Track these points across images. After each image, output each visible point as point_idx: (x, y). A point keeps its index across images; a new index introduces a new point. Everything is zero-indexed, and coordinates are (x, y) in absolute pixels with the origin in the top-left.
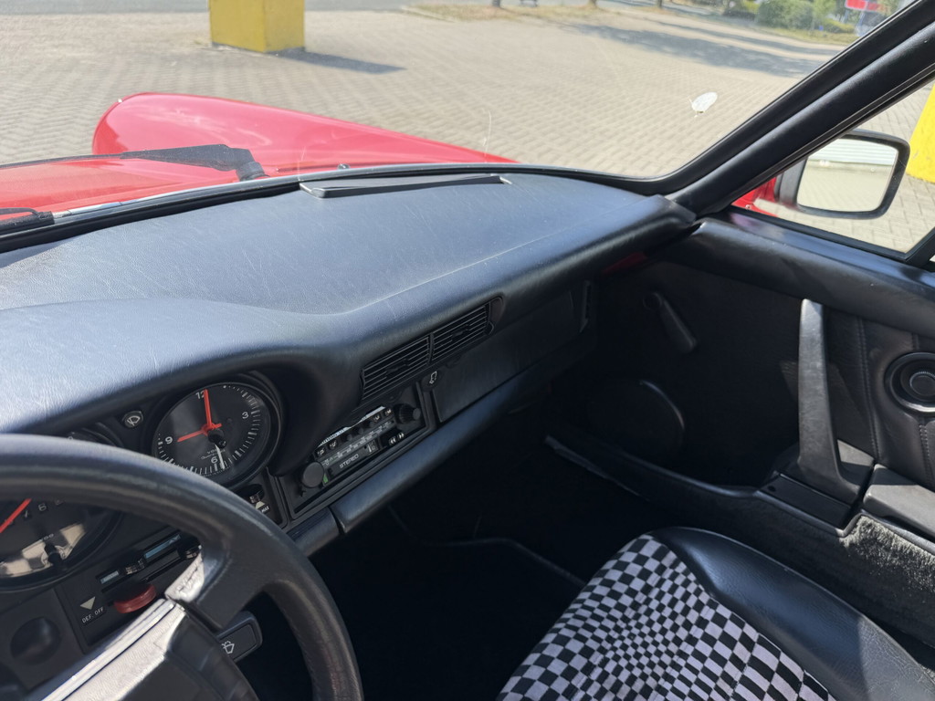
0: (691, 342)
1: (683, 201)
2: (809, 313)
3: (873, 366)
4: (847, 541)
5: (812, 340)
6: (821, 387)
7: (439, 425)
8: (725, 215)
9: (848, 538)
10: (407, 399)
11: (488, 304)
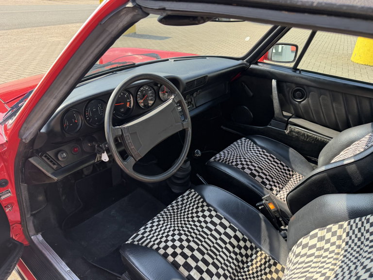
0: (252, 94)
1: (247, 61)
2: (274, 82)
3: (289, 92)
4: (287, 133)
5: (274, 88)
6: (277, 98)
7: (196, 107)
8: (256, 63)
9: (287, 132)
10: (190, 100)
11: (205, 77)
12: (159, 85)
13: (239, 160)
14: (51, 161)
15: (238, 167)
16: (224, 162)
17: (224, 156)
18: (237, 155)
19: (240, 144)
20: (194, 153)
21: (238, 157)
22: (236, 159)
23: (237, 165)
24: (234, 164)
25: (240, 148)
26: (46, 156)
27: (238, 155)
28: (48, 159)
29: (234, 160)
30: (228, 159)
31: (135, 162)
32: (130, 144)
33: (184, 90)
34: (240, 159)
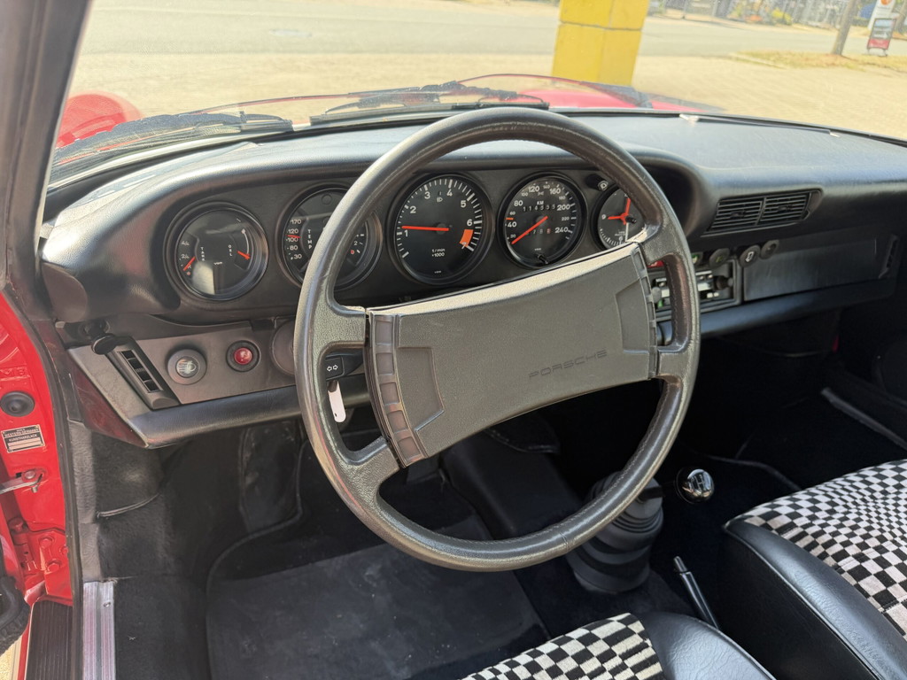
7: (744, 303)
10: (724, 272)
11: (809, 194)
12: (603, 185)
13: (873, 554)
14: (144, 376)
15: (863, 584)
16: (802, 544)
17: (812, 518)
18: (869, 529)
19: (891, 482)
20: (684, 479)
21: (873, 542)
22: (863, 546)
23: (860, 573)
24: (849, 564)
25: (891, 501)
26: (127, 355)
27: (875, 533)
28: (136, 365)
29: (852, 550)
30: (826, 538)
31: (396, 469)
32: (391, 390)
33: (708, 225)
34: (880, 549)
